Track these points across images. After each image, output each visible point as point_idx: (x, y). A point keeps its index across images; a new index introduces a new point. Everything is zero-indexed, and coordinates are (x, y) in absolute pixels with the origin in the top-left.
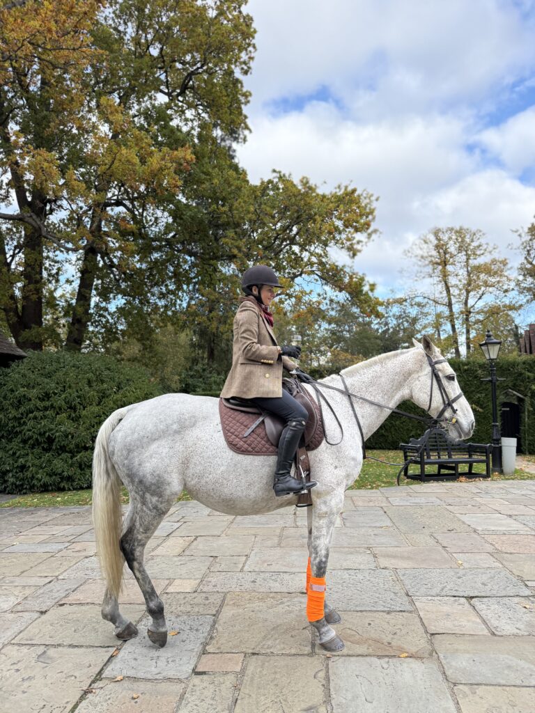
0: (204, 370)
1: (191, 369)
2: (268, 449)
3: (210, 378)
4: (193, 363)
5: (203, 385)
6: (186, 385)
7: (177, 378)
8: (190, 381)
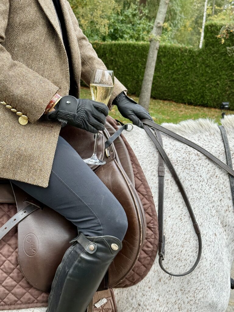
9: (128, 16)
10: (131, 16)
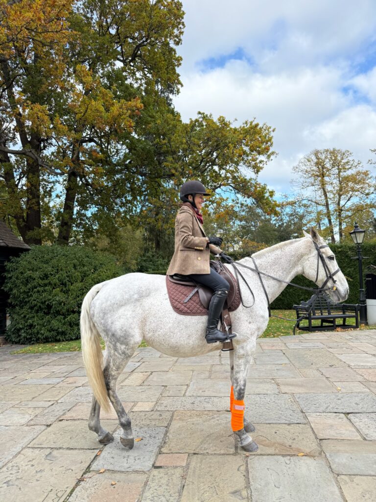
0: (153, 256)
1: (144, 255)
2: (201, 311)
3: (157, 261)
4: (145, 252)
5: (153, 267)
6: (141, 267)
7: (134, 262)
8: (144, 264)
9: (149, 257)
10: (151, 256)
